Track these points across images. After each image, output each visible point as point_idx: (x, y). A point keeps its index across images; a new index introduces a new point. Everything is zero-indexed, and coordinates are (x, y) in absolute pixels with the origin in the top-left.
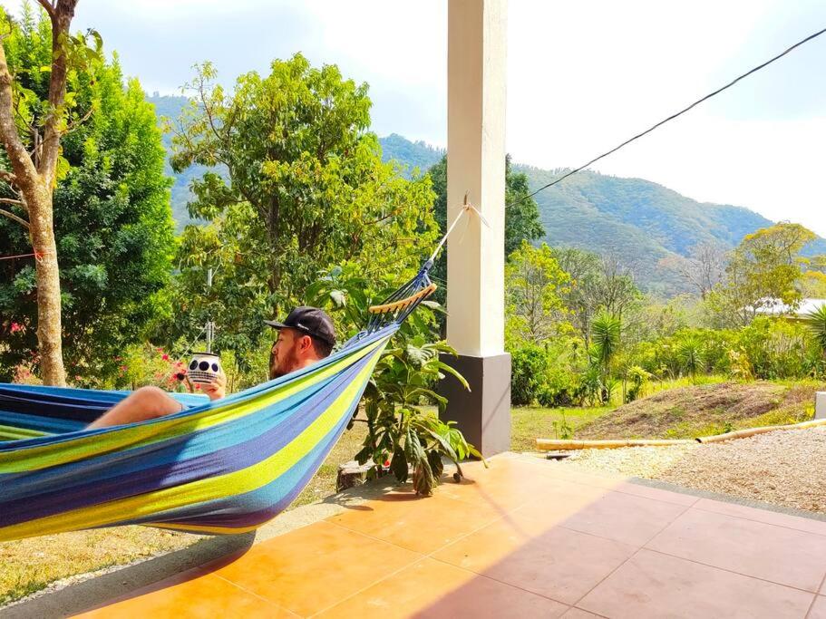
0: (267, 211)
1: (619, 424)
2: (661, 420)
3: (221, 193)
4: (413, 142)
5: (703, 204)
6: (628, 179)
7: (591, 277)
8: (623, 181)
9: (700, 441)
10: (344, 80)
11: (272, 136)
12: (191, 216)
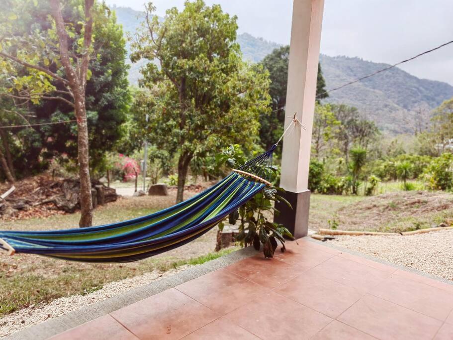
0: (179, 85)
1: (361, 209)
2: (384, 209)
3: (156, 74)
4: (256, 38)
5: (421, 80)
6: (379, 64)
7: (352, 120)
8: (375, 64)
9: (402, 234)
10: (224, 13)
11: (184, 45)
12: (140, 87)
